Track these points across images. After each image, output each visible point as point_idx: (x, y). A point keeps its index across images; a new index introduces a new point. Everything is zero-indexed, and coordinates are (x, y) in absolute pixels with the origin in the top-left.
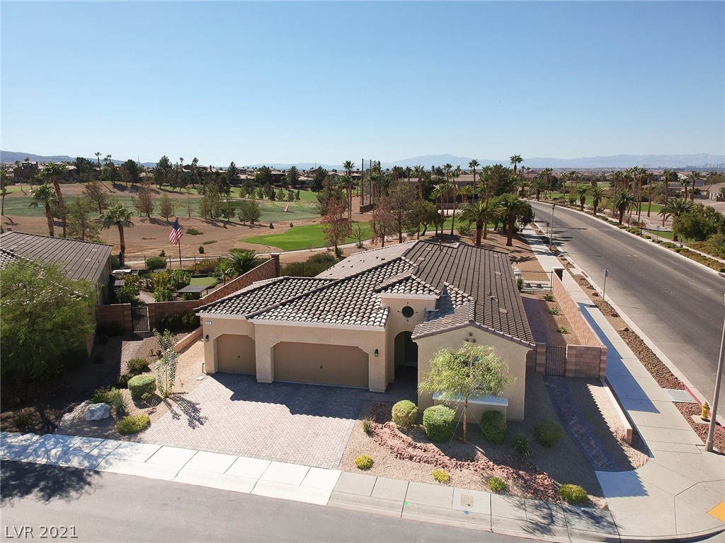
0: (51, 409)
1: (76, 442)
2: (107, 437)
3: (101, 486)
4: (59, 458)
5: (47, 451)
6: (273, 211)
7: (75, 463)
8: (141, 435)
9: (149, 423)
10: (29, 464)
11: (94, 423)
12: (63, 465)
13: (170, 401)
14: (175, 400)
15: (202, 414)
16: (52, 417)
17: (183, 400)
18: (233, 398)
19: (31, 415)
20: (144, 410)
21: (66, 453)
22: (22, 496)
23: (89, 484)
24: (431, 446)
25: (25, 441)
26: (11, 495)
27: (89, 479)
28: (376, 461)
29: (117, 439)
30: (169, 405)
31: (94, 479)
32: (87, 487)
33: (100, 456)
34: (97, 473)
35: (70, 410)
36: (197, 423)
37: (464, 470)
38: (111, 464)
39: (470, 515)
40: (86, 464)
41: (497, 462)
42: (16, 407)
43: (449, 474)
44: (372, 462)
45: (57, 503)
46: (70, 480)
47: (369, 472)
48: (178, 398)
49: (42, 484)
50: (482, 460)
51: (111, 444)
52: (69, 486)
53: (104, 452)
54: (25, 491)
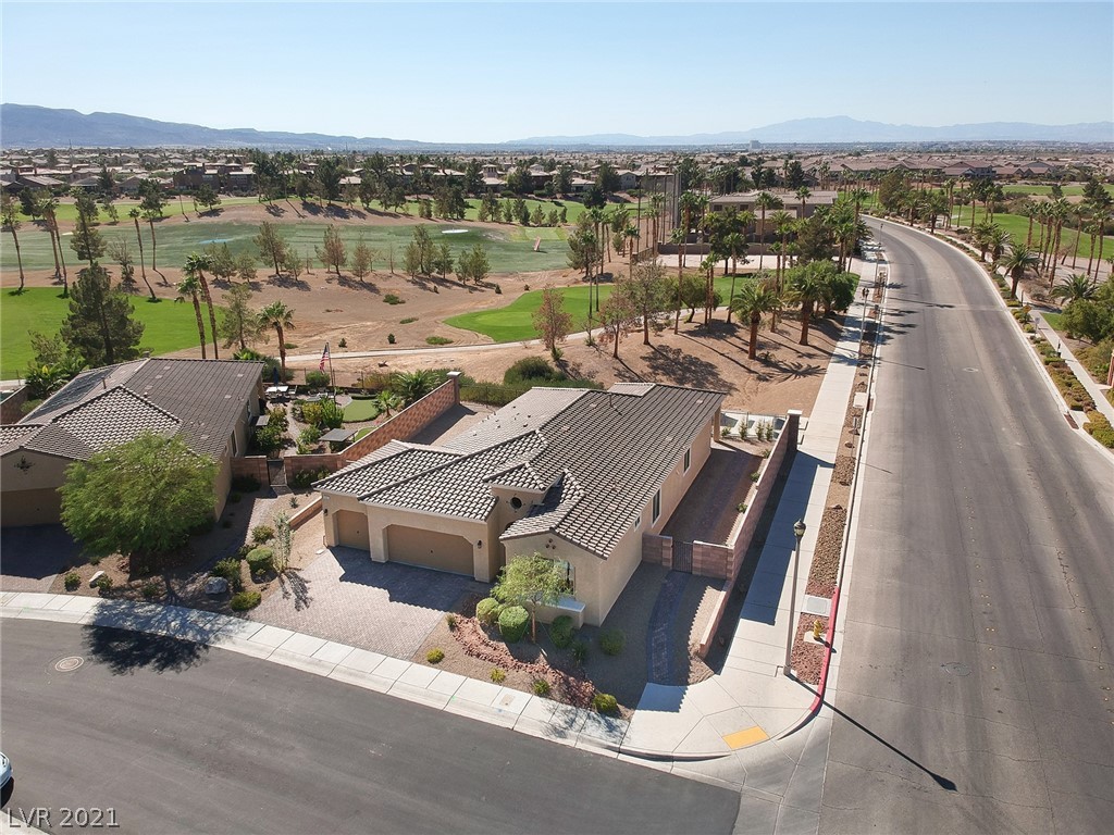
0: (176, 578)
1: (194, 615)
2: (221, 613)
3: (207, 660)
4: (177, 631)
5: (168, 623)
6: (518, 250)
7: (190, 637)
8: (251, 613)
9: (259, 600)
10: (151, 634)
11: (212, 596)
12: (179, 637)
13: (284, 577)
14: (289, 578)
15: (308, 595)
16: (177, 588)
17: (296, 577)
18: (342, 579)
19: (158, 584)
20: (258, 585)
21: (183, 625)
22: (141, 666)
23: (198, 657)
24: (503, 645)
25: (150, 611)
26: (132, 665)
27: (198, 653)
28: (447, 655)
29: (229, 615)
30: (282, 582)
31: (202, 653)
32: (195, 660)
33: (211, 631)
34: (206, 647)
35: (193, 582)
36: (303, 604)
37: (521, 672)
38: (219, 640)
39: (502, 713)
40: (199, 638)
41: (553, 667)
42: (145, 576)
43: (506, 674)
44: (443, 656)
45: (169, 673)
46: (182, 652)
47: (436, 665)
48: (292, 574)
49: (159, 655)
50: (542, 661)
51: (224, 619)
52: (181, 658)
53: (216, 628)
54: (144, 661)
